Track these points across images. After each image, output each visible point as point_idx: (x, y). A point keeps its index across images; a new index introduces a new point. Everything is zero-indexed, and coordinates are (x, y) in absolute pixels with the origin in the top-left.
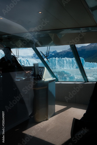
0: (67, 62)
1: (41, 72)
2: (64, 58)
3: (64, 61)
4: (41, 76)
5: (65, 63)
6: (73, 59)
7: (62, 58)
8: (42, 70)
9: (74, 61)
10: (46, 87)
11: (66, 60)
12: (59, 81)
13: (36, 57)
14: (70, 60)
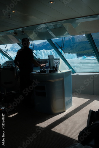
0: (45, 54)
1: (56, 64)
2: (42, 50)
3: (42, 53)
4: (57, 67)
5: (43, 56)
6: (51, 51)
7: (40, 50)
8: (57, 62)
9: (52, 53)
10: (62, 79)
11: (44, 52)
12: (76, 73)
13: (13, 50)
14: (48, 52)
